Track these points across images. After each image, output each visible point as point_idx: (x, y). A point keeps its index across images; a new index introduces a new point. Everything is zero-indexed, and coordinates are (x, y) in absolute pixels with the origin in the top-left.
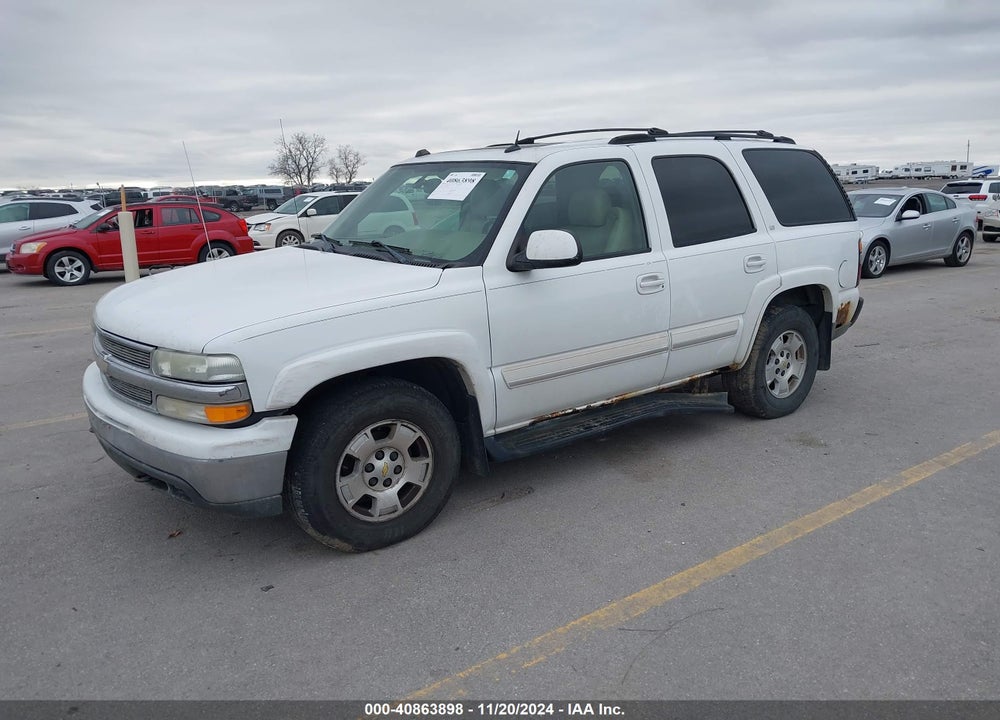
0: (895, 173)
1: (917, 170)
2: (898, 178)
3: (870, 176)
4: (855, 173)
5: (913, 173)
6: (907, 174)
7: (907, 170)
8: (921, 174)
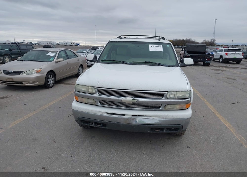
0: (59, 44)
1: (64, 43)
2: (60, 45)
3: (55, 44)
4: (51, 43)
5: (63, 44)
6: (62, 44)
7: (62, 43)
8: (65, 44)
